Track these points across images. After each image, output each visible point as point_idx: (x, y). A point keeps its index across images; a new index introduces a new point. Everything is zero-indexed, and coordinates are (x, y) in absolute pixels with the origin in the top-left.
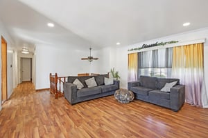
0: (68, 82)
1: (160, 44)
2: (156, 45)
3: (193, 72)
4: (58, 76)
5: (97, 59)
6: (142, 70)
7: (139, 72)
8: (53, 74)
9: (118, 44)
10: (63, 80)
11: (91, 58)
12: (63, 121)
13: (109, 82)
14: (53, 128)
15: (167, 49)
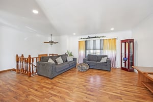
0: (41, 61)
1: (98, 37)
2: (95, 37)
3: (112, 52)
4: (32, 57)
5: (56, 43)
6: (88, 51)
7: (86, 52)
8: (20, 55)
9: (74, 34)
10: (35, 60)
11: (52, 42)
13: (70, 59)
15: (101, 40)
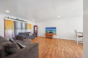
12: (52, 52)
14: (57, 52)
